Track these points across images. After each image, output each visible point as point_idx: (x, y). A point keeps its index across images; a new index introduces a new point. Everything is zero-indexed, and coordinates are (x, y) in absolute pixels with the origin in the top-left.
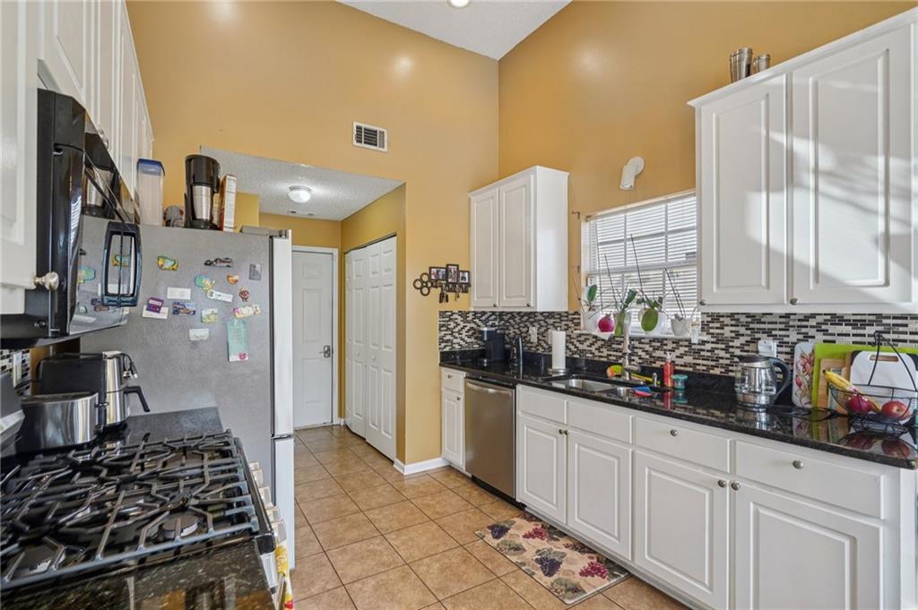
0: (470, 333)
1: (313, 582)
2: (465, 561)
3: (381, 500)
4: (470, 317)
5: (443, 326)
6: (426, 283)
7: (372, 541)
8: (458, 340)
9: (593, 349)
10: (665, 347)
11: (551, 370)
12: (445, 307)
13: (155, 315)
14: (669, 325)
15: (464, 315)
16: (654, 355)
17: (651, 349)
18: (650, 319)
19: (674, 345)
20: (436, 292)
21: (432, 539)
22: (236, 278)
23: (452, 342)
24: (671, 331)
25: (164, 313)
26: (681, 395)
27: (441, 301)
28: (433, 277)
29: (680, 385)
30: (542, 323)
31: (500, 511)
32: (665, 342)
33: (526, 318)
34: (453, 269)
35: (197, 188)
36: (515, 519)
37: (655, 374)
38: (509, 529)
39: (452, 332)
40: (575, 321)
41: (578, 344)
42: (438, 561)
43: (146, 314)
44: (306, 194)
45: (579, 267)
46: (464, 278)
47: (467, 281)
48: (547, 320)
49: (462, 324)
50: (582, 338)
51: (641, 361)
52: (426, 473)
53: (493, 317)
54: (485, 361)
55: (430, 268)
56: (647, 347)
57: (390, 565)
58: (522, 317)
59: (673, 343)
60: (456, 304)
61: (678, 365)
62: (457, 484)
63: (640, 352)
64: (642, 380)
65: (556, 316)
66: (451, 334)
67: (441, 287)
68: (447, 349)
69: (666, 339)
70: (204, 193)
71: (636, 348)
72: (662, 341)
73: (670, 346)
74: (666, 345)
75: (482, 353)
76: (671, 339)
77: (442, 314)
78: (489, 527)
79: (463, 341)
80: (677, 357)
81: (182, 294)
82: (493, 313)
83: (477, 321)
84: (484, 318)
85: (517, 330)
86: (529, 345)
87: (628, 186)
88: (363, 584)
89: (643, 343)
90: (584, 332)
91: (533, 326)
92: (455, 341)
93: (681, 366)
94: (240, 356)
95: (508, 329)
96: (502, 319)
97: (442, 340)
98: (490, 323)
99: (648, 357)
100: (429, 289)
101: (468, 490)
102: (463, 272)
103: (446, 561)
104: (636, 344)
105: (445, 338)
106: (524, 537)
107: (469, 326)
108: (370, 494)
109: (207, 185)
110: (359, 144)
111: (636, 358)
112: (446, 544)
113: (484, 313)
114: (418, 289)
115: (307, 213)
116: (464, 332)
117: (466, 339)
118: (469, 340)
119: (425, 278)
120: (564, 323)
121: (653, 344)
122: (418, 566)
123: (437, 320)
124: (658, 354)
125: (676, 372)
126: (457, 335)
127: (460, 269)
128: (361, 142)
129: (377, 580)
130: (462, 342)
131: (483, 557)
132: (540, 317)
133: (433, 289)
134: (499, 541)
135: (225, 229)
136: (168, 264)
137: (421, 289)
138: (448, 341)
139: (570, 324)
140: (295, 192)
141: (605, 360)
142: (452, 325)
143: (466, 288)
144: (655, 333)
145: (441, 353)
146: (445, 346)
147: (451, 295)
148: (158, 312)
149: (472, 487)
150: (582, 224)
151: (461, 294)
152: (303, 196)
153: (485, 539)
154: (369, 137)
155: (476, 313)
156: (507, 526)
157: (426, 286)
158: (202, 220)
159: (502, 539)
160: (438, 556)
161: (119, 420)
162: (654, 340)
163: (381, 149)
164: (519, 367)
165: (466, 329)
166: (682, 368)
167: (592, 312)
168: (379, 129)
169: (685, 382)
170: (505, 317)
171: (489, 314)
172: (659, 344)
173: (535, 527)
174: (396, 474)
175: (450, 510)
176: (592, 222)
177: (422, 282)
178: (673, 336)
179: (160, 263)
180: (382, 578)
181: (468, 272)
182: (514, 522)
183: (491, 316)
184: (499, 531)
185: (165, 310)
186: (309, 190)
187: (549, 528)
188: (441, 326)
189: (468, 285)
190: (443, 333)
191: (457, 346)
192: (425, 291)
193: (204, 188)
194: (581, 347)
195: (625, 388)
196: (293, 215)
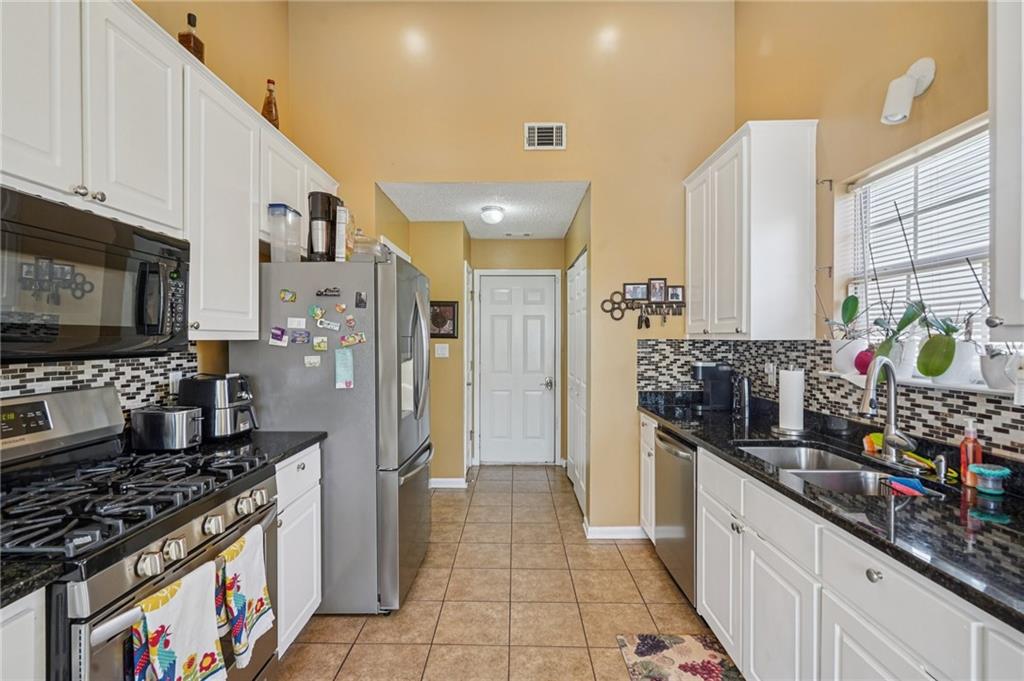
0: (686, 369)
1: (409, 629)
2: (576, 669)
3: (539, 561)
4: (686, 347)
5: (642, 358)
6: (619, 304)
7: (495, 605)
8: (667, 378)
9: (849, 401)
10: (971, 409)
11: (775, 430)
12: (645, 334)
13: (278, 343)
14: (976, 364)
15: (675, 345)
16: (949, 421)
17: (945, 410)
18: (938, 354)
19: (991, 407)
20: (632, 316)
21: (560, 626)
22: (344, 306)
23: (656, 380)
24: (981, 378)
25: (285, 342)
26: (992, 506)
27: (640, 327)
28: (628, 296)
29: (990, 487)
30: (782, 357)
31: (675, 619)
32: (972, 399)
33: (763, 349)
34: (657, 284)
35: (314, 222)
36: (687, 638)
37: (942, 458)
38: (666, 648)
39: (657, 367)
40: (825, 355)
41: (828, 393)
42: (545, 655)
43: (272, 342)
44: (497, 213)
45: (831, 269)
46: (677, 296)
47: (681, 299)
48: (788, 353)
49: (672, 357)
50: (834, 384)
51: (927, 430)
52: (615, 543)
53: (723, 348)
54: (700, 408)
55: (625, 285)
56: (938, 407)
57: (491, 640)
58: (759, 348)
59: (989, 401)
60: (662, 329)
61: (997, 446)
62: (643, 566)
63: (925, 414)
64: (917, 464)
65: (800, 348)
66: (656, 370)
67: (641, 307)
68: (649, 389)
69: (975, 394)
70: (320, 227)
71: (919, 406)
72: (966, 397)
73: (982, 408)
74: (974, 404)
75: (699, 398)
76: (983, 394)
77: (642, 343)
78: (640, 637)
79: (673, 379)
80: (996, 430)
81: (299, 323)
82: (725, 343)
83: (697, 353)
84: (708, 349)
85: (752, 367)
86: (766, 389)
87: (900, 117)
88: (450, 650)
89: (931, 398)
90: (835, 374)
91: (772, 362)
92: (661, 378)
93: (1005, 448)
94: (346, 383)
95: (742, 365)
96: (736, 351)
97: (641, 377)
98: (719, 356)
99: (939, 424)
100: (623, 312)
101: (651, 578)
102: (674, 287)
103: (555, 659)
104: (919, 398)
105: (645, 375)
106: (681, 667)
107: (683, 359)
108: (535, 551)
109: (322, 219)
110: (532, 148)
111: (918, 425)
112: (570, 638)
113: (707, 343)
114: (607, 312)
115: (522, 234)
116: (675, 367)
117: (679, 376)
118: (683, 378)
119: (618, 298)
120: (810, 358)
121: (950, 401)
122: (519, 654)
123: (634, 352)
124: (956, 420)
125: (988, 459)
126: (664, 371)
127: (668, 284)
128: (534, 145)
129: (466, 652)
130: (672, 381)
131: (604, 673)
132: (780, 349)
133: (628, 312)
134: (640, 659)
135: (337, 260)
136: (288, 296)
137: (611, 311)
138: (650, 378)
139: (817, 359)
140: (488, 212)
141: (868, 422)
142: (657, 357)
143: (679, 308)
144: (951, 379)
145: (640, 393)
146: (646, 385)
147: (654, 319)
148: (281, 340)
149: (660, 575)
150: (836, 198)
151: (670, 318)
152: (495, 217)
153: (624, 650)
154: (546, 137)
155: (694, 343)
156: (667, 642)
157: (619, 308)
158: (317, 253)
159: (647, 658)
160: (550, 650)
161: (229, 433)
162: (952, 393)
163: (559, 148)
164: (743, 419)
165: (679, 363)
166: (1007, 454)
167: (846, 341)
168: (554, 125)
169: (1004, 482)
170: (741, 349)
171: (716, 344)
172: (960, 402)
173: (707, 659)
174: (580, 534)
175: (609, 596)
176: (859, 191)
177: (614, 303)
178: (984, 388)
179: (282, 295)
180: (472, 652)
181: (683, 287)
182: (683, 641)
183: (719, 346)
184: (651, 645)
185: (285, 338)
186: (501, 209)
187: (730, 669)
188: (640, 359)
189: (682, 304)
190: (643, 368)
191: (664, 386)
192: (617, 314)
193: (320, 222)
194: (833, 397)
195: (879, 475)
196: (509, 238)
